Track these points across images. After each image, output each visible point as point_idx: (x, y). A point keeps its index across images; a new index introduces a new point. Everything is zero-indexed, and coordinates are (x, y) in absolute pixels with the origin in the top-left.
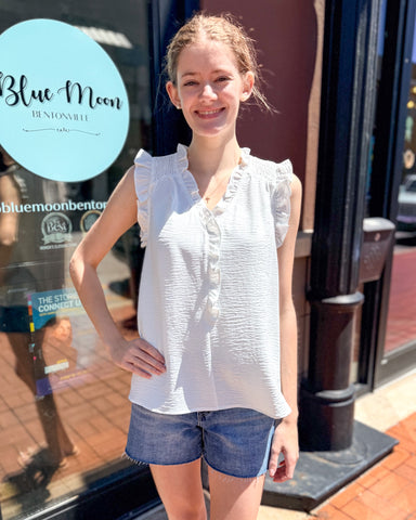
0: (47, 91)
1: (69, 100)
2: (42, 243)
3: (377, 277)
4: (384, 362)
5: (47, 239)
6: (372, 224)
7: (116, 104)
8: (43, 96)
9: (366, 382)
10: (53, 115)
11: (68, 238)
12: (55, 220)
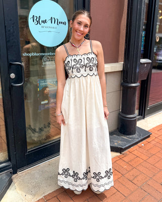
3: (145, 79)
7: (64, 23)
8: (45, 22)
9: (142, 115)
10: (47, 27)
11: (50, 63)
12: (46, 58)
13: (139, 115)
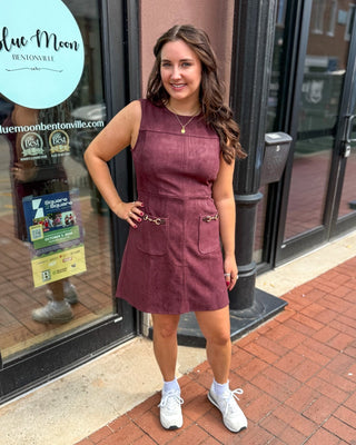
0: (22, 38)
1: (39, 45)
2: (22, 156)
3: (278, 179)
4: (283, 246)
5: (25, 153)
6: (273, 137)
7: (74, 46)
8: (20, 42)
9: (268, 262)
10: (28, 57)
11: (41, 151)
12: (31, 138)
13: (263, 260)
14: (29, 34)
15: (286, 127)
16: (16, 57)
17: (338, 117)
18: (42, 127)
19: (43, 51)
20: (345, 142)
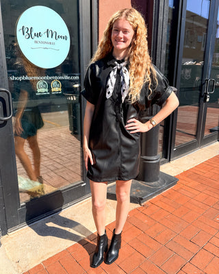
0: (40, 33)
1: (48, 37)
2: (37, 92)
4: (175, 149)
5: (39, 91)
7: (65, 38)
11: (47, 90)
12: (42, 83)
14: (43, 31)
15: (174, 84)
16: (36, 42)
17: (202, 80)
18: (48, 78)
19: (50, 39)
20: (206, 93)
